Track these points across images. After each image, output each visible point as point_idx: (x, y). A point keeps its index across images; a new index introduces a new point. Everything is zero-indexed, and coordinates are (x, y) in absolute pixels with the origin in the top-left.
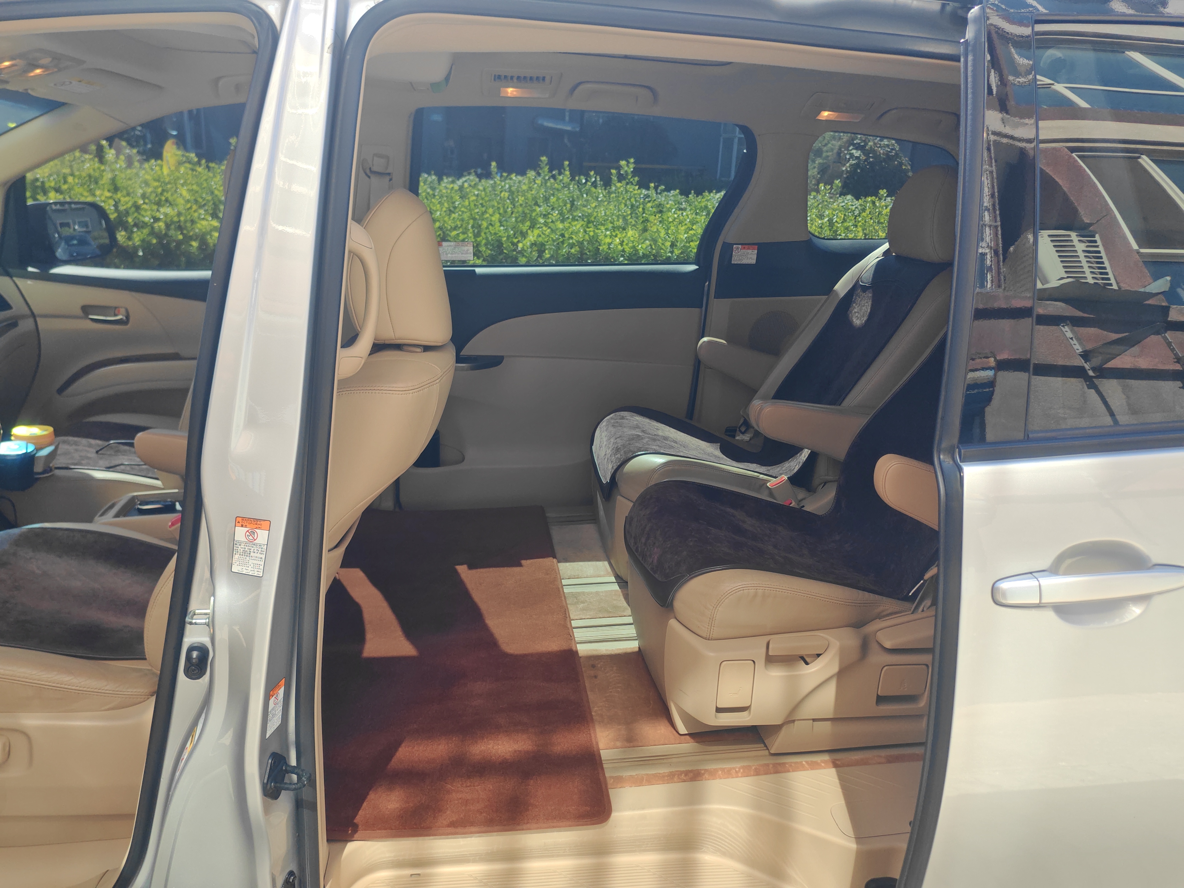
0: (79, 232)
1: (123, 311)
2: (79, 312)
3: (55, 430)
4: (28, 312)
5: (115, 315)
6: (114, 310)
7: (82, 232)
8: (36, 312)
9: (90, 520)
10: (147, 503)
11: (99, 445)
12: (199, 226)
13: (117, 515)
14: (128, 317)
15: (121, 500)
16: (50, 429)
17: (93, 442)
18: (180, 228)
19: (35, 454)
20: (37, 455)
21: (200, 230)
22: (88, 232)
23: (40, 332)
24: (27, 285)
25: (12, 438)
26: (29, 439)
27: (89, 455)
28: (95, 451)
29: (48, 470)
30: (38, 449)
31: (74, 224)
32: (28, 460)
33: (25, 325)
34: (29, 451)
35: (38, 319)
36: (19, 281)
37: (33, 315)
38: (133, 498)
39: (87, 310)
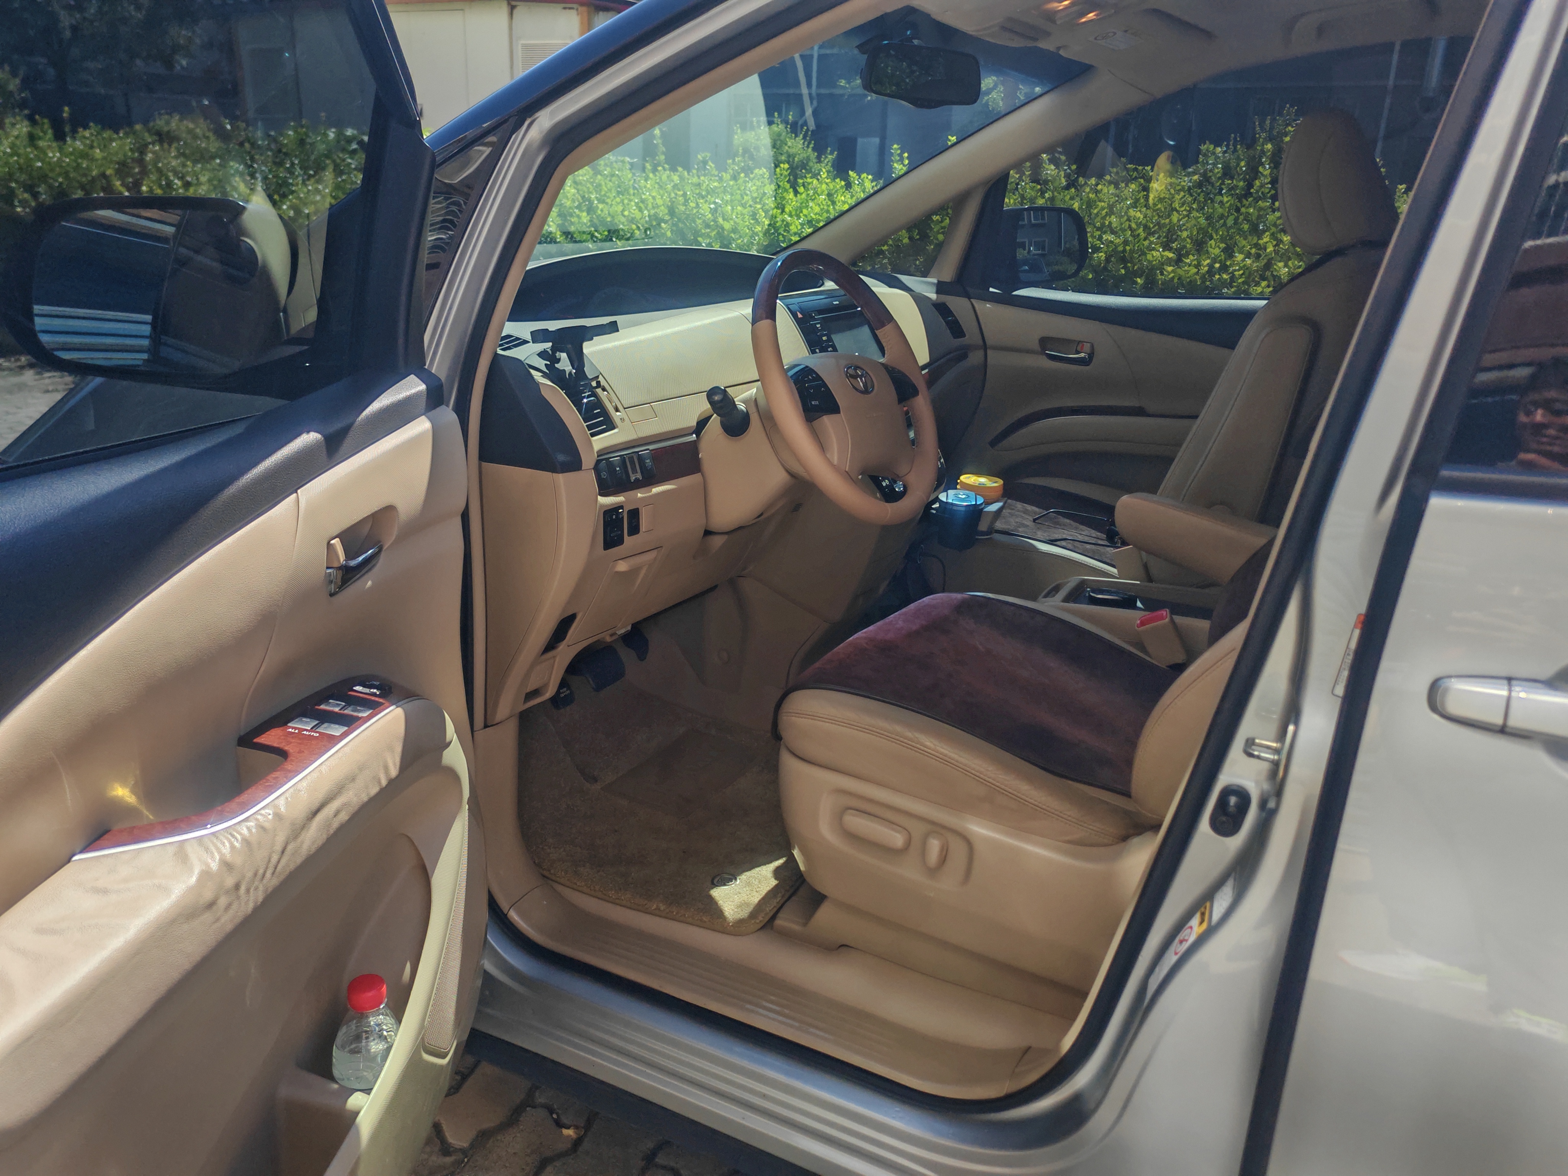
0: (1034, 255)
1: (1087, 347)
2: (1036, 346)
3: (1004, 484)
4: (981, 342)
5: (1078, 352)
6: (1077, 345)
7: (1038, 254)
8: (989, 342)
9: (1034, 599)
10: (1102, 592)
11: (1035, 513)
12: (1149, 257)
13: (1066, 600)
14: (1091, 355)
15: (1069, 582)
16: (1001, 482)
17: (1029, 508)
18: (1123, 260)
19: (983, 509)
20: (985, 510)
21: (1150, 262)
22: (1043, 255)
23: (988, 366)
24: (985, 308)
25: (958, 487)
26: (977, 490)
27: (1025, 522)
28: (1032, 519)
29: (991, 531)
30: (988, 503)
31: (1030, 245)
32: (975, 512)
33: (975, 358)
34: (978, 503)
35: (989, 352)
36: (978, 304)
37: (985, 347)
38: (1083, 582)
39: (1045, 342)
